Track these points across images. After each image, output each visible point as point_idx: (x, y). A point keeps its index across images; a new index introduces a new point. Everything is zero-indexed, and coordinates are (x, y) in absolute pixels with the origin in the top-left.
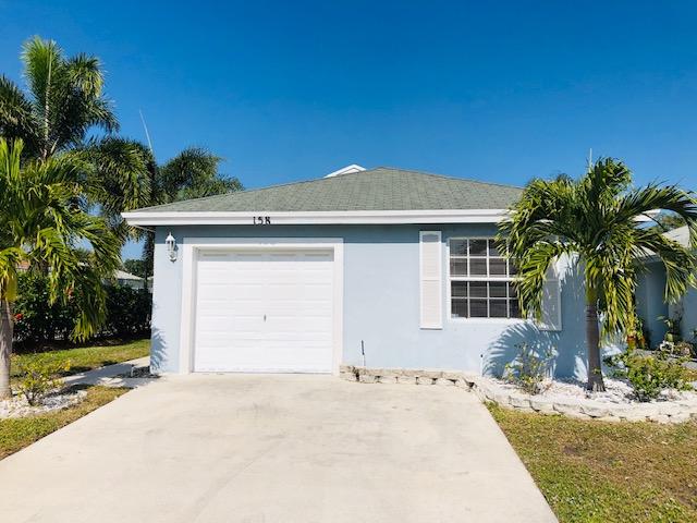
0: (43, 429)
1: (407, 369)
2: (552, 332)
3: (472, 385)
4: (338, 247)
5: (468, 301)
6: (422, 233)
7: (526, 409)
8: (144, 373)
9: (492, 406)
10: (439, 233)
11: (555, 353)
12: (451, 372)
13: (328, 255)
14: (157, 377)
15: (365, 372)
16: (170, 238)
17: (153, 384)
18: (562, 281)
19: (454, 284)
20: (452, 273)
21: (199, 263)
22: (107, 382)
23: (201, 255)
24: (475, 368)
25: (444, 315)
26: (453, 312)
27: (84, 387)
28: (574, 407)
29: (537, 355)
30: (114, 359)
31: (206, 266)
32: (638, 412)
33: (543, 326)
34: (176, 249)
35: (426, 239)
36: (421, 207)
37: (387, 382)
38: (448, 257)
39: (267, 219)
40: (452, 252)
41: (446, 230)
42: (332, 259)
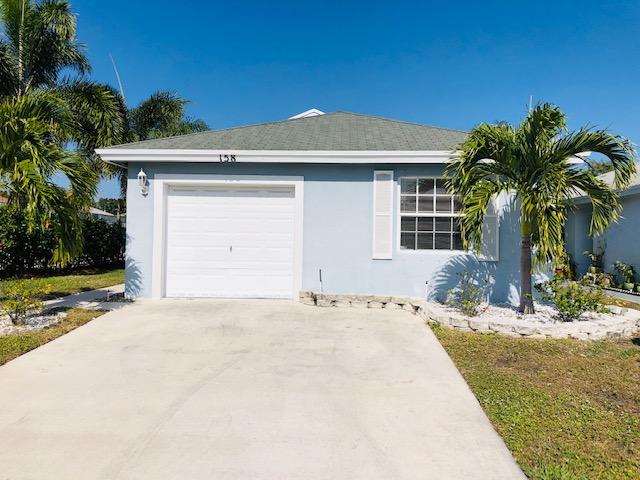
0: (27, 345)
1: (361, 294)
2: (490, 263)
3: (417, 308)
4: (299, 184)
5: (416, 234)
6: (376, 173)
7: (464, 328)
8: (119, 298)
9: (435, 326)
10: (391, 173)
11: (492, 281)
12: (399, 297)
13: (289, 192)
14: (132, 301)
15: (322, 297)
16: (142, 174)
17: (127, 307)
18: (501, 217)
19: (403, 219)
20: (402, 209)
21: (169, 197)
22: (85, 305)
23: (171, 190)
24: (421, 294)
25: (394, 247)
26: (402, 244)
27: (64, 309)
28: (507, 326)
29: (476, 283)
30: (91, 286)
31: (175, 201)
32: (562, 331)
33: (482, 257)
34: (147, 184)
35: (380, 178)
36: (376, 148)
37: (342, 306)
38: (399, 195)
39: (233, 157)
40: (402, 191)
41: (398, 169)
42: (293, 196)
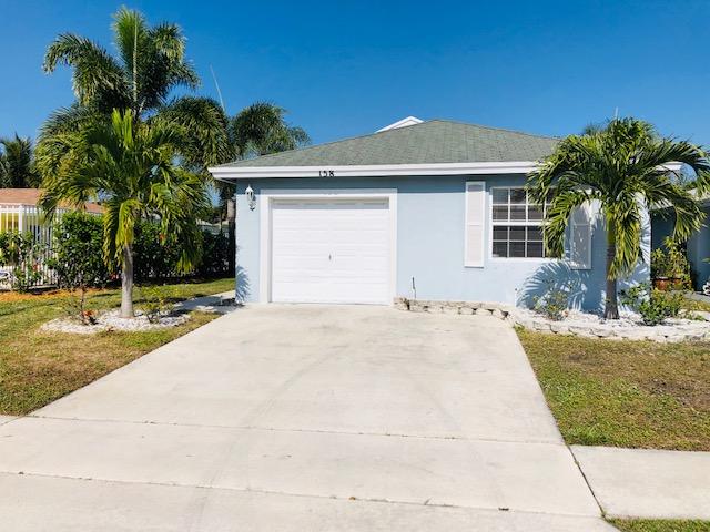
1: (452, 300)
2: (581, 271)
3: (506, 314)
4: (393, 196)
5: (508, 243)
6: (468, 184)
7: (546, 331)
8: (230, 303)
9: (519, 329)
10: (484, 183)
11: (584, 288)
12: (489, 303)
13: (384, 203)
14: (241, 305)
15: (415, 303)
16: (249, 189)
17: (238, 311)
18: (593, 226)
19: (495, 228)
20: (494, 217)
21: (274, 211)
22: (202, 308)
23: (275, 204)
24: (510, 301)
25: (486, 256)
26: (494, 253)
27: (186, 312)
28: (584, 329)
29: (567, 290)
30: (203, 293)
31: (279, 213)
32: (657, 334)
33: (573, 264)
34: (254, 199)
35: (473, 189)
36: (467, 160)
37: (434, 310)
38: (491, 205)
39: (331, 172)
40: (494, 200)
41: (489, 180)
42: (388, 207)
